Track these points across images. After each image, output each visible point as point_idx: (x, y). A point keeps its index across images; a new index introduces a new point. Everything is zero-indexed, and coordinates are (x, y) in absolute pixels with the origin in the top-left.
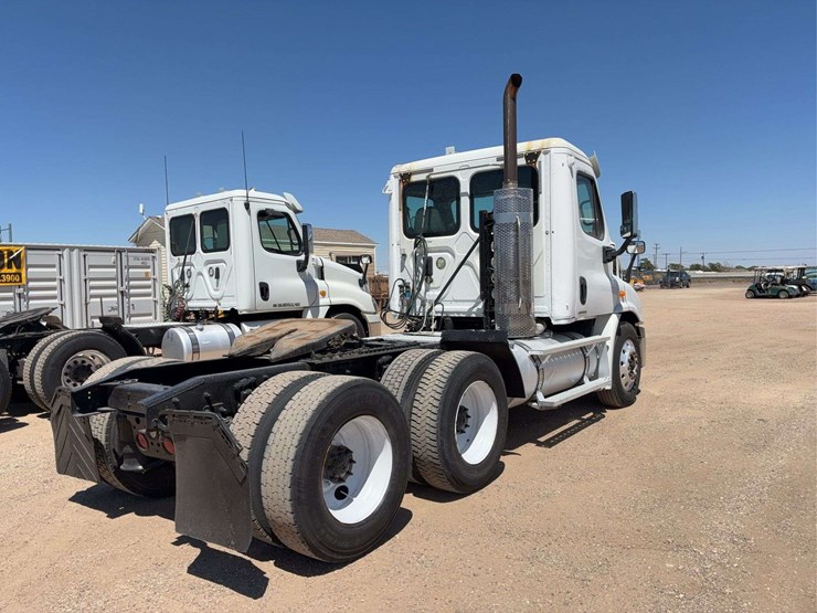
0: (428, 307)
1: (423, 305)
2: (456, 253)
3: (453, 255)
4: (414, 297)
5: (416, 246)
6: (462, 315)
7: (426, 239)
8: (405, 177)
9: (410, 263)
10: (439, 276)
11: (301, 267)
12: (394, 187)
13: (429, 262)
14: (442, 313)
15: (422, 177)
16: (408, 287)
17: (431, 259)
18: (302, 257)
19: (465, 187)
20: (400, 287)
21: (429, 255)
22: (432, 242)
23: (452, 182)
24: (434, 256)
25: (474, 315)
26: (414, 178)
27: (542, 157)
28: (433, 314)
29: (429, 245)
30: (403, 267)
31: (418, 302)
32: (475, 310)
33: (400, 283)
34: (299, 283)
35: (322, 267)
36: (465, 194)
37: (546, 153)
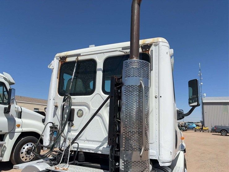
0: (68, 143)
1: (65, 141)
2: (91, 107)
3: (89, 108)
4: (59, 136)
5: (64, 100)
6: (91, 151)
7: (72, 97)
8: (63, 59)
9: (59, 112)
10: (78, 122)
11: (7, 111)
12: (55, 65)
13: (72, 112)
14: (78, 148)
15: (73, 59)
16: (56, 128)
17: (73, 110)
18: (7, 106)
19: (100, 65)
20: (51, 127)
21: (72, 107)
22: (76, 99)
23: (93, 62)
24: (76, 108)
25: (100, 153)
26: (68, 60)
27: (153, 48)
28: (71, 148)
29: (73, 101)
30: (55, 114)
31: (62, 139)
32: (101, 148)
33: (51, 125)
34: (4, 119)
35: (21, 112)
36: (100, 70)
37: (155, 45)
